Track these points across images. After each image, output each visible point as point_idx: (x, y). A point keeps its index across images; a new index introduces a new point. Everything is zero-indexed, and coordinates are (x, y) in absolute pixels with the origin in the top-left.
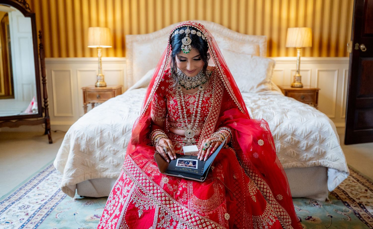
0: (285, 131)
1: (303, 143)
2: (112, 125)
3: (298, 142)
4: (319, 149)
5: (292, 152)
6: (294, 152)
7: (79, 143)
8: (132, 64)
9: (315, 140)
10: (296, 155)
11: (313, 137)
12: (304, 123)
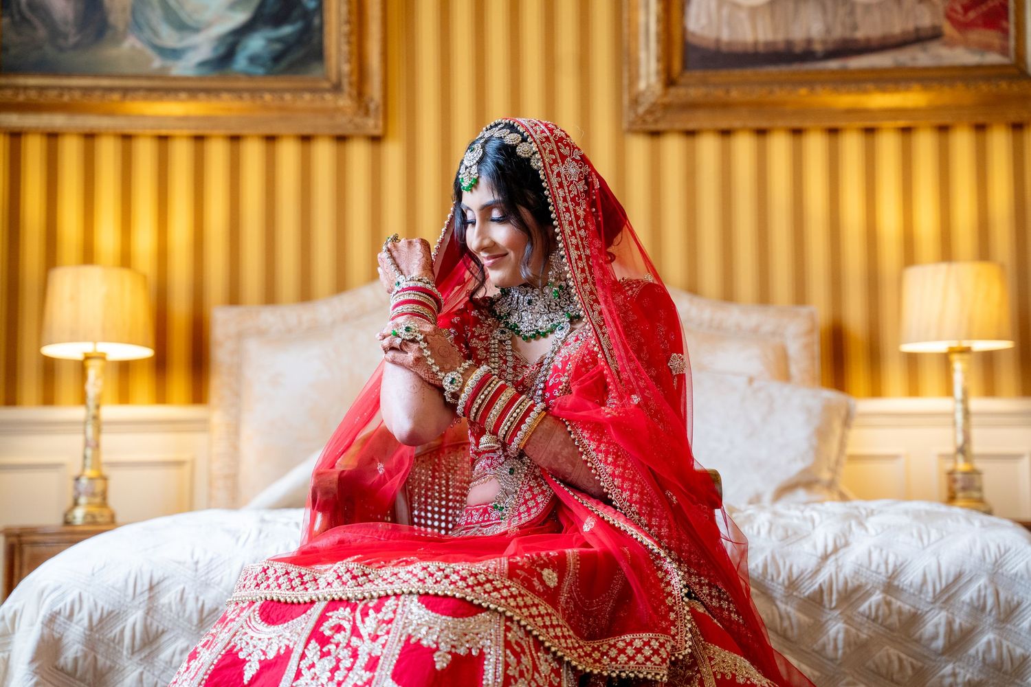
0: (856, 573)
1: (935, 622)
2: (197, 563)
3: (915, 619)
4: (1000, 647)
5: (894, 658)
6: (900, 660)
7: (57, 636)
8: (235, 431)
9: (978, 609)
10: (910, 672)
11: (969, 595)
12: (929, 545)
